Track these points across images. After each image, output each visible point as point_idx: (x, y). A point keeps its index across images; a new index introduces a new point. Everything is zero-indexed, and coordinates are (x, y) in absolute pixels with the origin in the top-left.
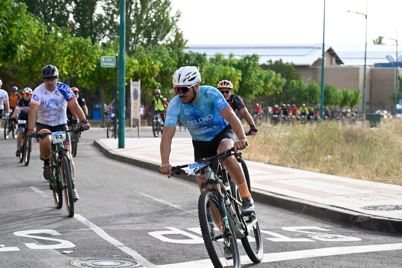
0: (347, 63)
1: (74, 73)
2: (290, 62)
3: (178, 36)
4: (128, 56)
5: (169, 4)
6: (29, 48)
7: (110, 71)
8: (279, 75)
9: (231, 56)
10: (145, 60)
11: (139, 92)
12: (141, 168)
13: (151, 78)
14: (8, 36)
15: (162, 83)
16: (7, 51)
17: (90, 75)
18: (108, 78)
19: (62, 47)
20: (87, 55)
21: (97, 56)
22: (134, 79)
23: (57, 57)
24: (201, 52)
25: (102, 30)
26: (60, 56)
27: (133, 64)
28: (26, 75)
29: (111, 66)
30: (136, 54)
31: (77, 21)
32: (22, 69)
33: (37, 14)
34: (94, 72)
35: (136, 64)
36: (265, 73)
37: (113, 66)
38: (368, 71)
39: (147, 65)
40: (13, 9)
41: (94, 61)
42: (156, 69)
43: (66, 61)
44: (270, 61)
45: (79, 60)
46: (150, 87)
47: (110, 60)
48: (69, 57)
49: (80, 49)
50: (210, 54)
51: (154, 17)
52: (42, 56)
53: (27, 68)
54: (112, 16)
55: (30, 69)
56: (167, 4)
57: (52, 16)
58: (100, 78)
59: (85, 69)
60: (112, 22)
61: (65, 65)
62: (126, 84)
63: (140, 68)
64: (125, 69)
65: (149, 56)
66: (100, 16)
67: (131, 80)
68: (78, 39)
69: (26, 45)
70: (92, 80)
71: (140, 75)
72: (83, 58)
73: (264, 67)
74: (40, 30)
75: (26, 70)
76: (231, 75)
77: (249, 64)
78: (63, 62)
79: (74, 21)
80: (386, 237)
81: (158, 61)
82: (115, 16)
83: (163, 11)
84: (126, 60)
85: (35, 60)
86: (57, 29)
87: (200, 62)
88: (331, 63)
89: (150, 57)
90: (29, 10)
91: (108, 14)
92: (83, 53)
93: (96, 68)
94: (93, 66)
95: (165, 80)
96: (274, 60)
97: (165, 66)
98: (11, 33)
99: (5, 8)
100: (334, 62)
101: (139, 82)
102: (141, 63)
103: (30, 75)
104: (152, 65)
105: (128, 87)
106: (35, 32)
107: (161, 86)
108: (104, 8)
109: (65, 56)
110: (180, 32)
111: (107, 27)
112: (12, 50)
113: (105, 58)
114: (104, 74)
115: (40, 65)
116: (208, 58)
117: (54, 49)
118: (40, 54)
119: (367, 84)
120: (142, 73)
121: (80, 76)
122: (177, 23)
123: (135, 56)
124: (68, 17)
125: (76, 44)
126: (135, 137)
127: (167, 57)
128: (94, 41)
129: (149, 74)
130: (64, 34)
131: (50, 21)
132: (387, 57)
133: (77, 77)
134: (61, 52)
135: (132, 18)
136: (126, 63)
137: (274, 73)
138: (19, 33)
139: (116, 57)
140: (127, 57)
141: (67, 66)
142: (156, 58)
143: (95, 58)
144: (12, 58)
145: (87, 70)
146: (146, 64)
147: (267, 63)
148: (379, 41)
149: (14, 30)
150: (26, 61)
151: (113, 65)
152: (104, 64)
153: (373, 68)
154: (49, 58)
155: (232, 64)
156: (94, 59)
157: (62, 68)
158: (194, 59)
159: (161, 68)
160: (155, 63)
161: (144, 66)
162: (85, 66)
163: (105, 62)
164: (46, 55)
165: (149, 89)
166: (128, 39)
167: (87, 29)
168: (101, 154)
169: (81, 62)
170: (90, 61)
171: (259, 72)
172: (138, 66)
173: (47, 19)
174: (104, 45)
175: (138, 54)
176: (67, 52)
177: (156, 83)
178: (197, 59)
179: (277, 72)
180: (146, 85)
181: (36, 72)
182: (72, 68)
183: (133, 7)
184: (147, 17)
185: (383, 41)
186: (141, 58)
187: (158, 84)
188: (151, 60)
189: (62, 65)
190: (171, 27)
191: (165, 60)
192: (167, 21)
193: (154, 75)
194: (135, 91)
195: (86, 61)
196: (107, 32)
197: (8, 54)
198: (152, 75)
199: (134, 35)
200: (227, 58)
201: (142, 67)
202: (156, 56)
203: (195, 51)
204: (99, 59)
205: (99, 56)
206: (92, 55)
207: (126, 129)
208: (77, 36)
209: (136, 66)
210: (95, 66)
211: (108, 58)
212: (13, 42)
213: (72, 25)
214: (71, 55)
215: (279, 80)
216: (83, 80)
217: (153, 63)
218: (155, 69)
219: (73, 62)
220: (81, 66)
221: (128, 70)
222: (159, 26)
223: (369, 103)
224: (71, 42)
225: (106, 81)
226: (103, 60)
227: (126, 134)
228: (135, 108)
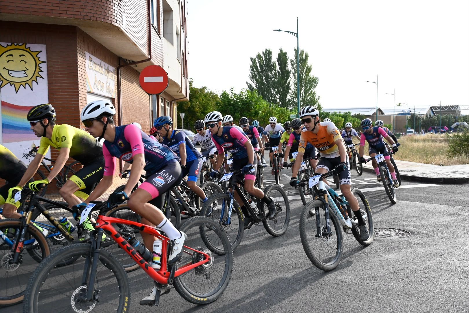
0: (386, 114)
2: (363, 114)
3: (319, 106)
5: (315, 94)
6: (263, 112)
8: (359, 119)
9: (340, 112)
14: (255, 108)
19: (275, 111)
20: (284, 114)
24: (328, 111)
25: (290, 105)
31: (280, 102)
33: (265, 99)
36: (353, 119)
38: (395, 117)
40: (257, 98)
44: (355, 114)
49: (282, 112)
50: (332, 112)
51: (310, 99)
54: (293, 99)
56: (314, 93)
57: (271, 100)
60: (293, 101)
66: (289, 99)
68: (281, 108)
69: (262, 111)
72: (283, 115)
73: (353, 116)
74: (267, 105)
76: (340, 120)
77: (347, 115)
79: (279, 102)
80: (406, 182)
82: (294, 99)
83: (313, 96)
85: (265, 116)
86: (273, 105)
87: (328, 115)
88: (380, 114)
90: (263, 98)
91: (292, 98)
96: (357, 114)
98: (256, 107)
99: (254, 98)
100: (381, 114)
106: (265, 106)
108: (290, 96)
110: (319, 104)
111: (291, 103)
116: (331, 114)
117: (273, 112)
118: (267, 114)
119: (395, 122)
122: (318, 101)
124: (277, 100)
125: (281, 110)
128: (287, 109)
130: (276, 106)
131: (270, 102)
132: (403, 111)
134: (275, 113)
135: (301, 100)
137: (357, 119)
138: (260, 107)
147: (354, 115)
148: (399, 105)
149: (258, 106)
153: (397, 115)
155: (340, 116)
158: (325, 114)
162: (284, 118)
166: (300, 108)
167: (284, 104)
170: (286, 116)
171: (351, 118)
173: (269, 101)
174: (291, 110)
178: (327, 114)
179: (358, 118)
181: (266, 121)
183: (301, 95)
184: (307, 99)
185: (401, 105)
190: (316, 102)
192: (315, 100)
196: (292, 105)
199: (302, 106)
200: (338, 113)
203: (326, 111)
208: (280, 107)
212: (257, 110)
213: (279, 103)
215: (359, 121)
219: (279, 117)
222: (311, 102)
223: (396, 129)
224: (278, 109)
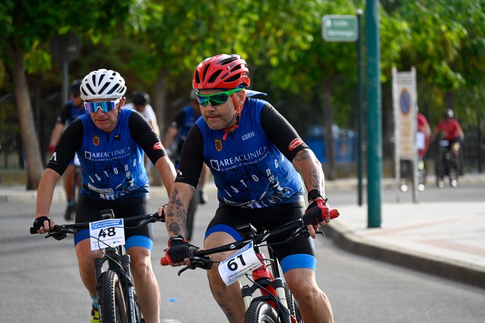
1: (262, 56)
4: (386, 14)
7: (345, 50)
10: (424, 23)
11: (414, 96)
12: (421, 274)
13: (440, 63)
15: (466, 74)
16: (106, 8)
17: (299, 59)
18: (341, 66)
21: (313, 16)
22: (401, 66)
23: (220, 18)
26: (228, 17)
27: (397, 32)
28: (152, 62)
29: (345, 37)
30: (404, 9)
32: (141, 50)
34: (307, 52)
35: (405, 32)
37: (352, 37)
39: (431, 33)
41: (308, 27)
42: (452, 41)
43: (241, 29)
45: (273, 25)
46: (439, 85)
47: (344, 24)
48: (250, 20)
52: (186, 19)
53: (153, 46)
55: (160, 49)
58: (322, 66)
59: (287, 46)
61: (239, 36)
62: (381, 78)
63: (414, 40)
64: (379, 45)
65: (434, 11)
67: (394, 70)
70: (303, 70)
71: (413, 56)
75: (151, 51)
78: (236, 31)
81: (455, 24)
84: (381, 23)
89: (437, 16)
92: (280, 7)
93: (312, 44)
94: (304, 39)
95: (474, 67)
97: (472, 35)
101: (413, 74)
102: (416, 30)
103: (159, 63)
104: (442, 33)
105: (387, 87)
107: (463, 81)
109: (240, 16)
112: (118, 7)
113: (332, 20)
114: (330, 57)
115: (182, 39)
120: (418, 54)
121: (274, 61)
123: (402, 14)
126: (406, 201)
127: (476, 13)
129: (435, 55)
133: (268, 66)
136: (381, 30)
139: (359, 16)
140: (383, 16)
141: (245, 39)
142: (452, 17)
143: (309, 19)
144: (120, 26)
145: (292, 48)
146: (427, 32)
150: (149, 31)
151: (351, 35)
152: (332, 33)
154: (204, 23)
156: (308, 23)
157: (233, 44)
159: (463, 40)
160: (449, 29)
161: (423, 35)
163: (333, 28)
164: (196, 15)
165: (436, 89)
168: (328, 242)
169: (278, 28)
172: (409, 37)
175: (409, 9)
176: (244, 7)
177: (451, 74)
180: (430, 80)
182: (256, 44)
186: (416, 18)
187: (456, 79)
188: (440, 21)
189: (234, 39)
191: (472, 20)
193: (447, 55)
194: (404, 95)
195: (288, 27)
197: (110, 17)
198: (441, 56)
201: (419, 38)
202: (450, 12)
204: (318, 21)
205: (317, 14)
206: (303, 13)
207: (384, 182)
209: (405, 36)
210: (310, 38)
211: (339, 20)
214: (254, 13)
216: (281, 72)
217: (444, 28)
218: (449, 41)
220: (276, 39)
221: (386, 46)
225: (337, 72)
226: (328, 23)
227: (384, 195)
228: (405, 134)
